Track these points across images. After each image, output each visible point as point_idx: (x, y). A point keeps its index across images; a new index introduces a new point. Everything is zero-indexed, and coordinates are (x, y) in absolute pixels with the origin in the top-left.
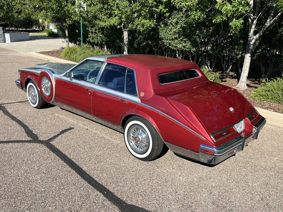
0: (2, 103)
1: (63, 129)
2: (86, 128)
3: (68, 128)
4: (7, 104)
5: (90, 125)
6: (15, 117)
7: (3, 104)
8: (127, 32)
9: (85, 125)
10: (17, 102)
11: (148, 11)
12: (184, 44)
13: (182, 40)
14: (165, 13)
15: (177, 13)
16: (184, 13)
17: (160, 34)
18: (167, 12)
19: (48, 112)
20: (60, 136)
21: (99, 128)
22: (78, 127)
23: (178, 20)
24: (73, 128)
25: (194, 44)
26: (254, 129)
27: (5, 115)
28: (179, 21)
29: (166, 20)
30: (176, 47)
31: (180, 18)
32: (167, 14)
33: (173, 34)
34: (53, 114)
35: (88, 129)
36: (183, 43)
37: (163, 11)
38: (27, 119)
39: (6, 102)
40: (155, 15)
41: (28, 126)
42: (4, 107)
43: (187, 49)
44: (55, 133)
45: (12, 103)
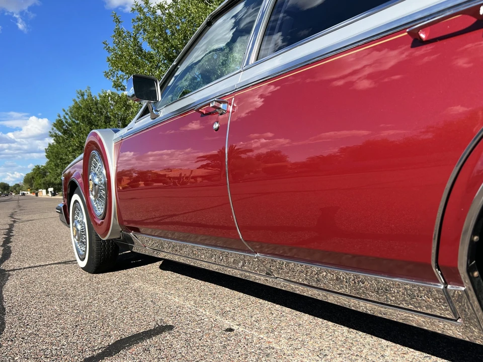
0: (15, 268)
1: (127, 335)
2: (227, 323)
3: (152, 326)
4: (25, 268)
5: (245, 312)
9: (224, 314)
10: (55, 264)
21: (283, 324)
22: (195, 320)
24: (170, 328)
34: (128, 284)
35: (231, 330)
38: (33, 303)
39: (27, 266)
42: (9, 276)
44: (83, 351)
45: (40, 266)
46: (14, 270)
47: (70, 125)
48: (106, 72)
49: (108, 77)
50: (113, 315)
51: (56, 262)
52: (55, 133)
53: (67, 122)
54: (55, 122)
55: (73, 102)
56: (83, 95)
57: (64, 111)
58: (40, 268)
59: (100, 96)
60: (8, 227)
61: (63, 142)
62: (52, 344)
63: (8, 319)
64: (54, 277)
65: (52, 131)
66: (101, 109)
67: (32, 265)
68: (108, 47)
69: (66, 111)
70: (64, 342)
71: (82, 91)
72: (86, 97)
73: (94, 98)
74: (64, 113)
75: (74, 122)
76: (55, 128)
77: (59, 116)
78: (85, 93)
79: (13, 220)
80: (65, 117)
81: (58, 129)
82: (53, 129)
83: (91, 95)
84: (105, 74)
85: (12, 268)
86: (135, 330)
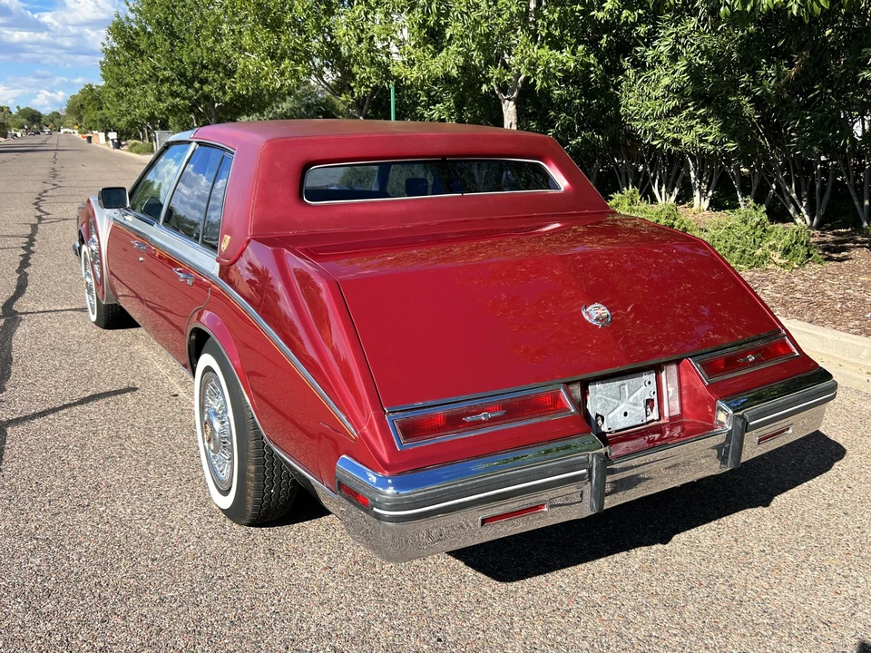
0: (29, 311)
1: (100, 392)
3: (123, 387)
4: (39, 312)
6: (11, 348)
8: (512, 103)
10: (72, 310)
11: (556, 15)
12: (699, 129)
13: (691, 116)
14: (634, 25)
15: (673, 18)
16: (706, 19)
17: (623, 103)
18: (641, 20)
19: (121, 340)
20: (66, 411)
23: (680, 44)
24: (135, 390)
25: (733, 125)
26: (721, 417)
28: (684, 47)
29: (638, 49)
30: (676, 142)
31: (685, 37)
32: (642, 29)
33: (663, 96)
34: (129, 346)
35: (177, 396)
36: (699, 126)
37: (627, 17)
40: (605, 36)
41: (12, 376)
42: (21, 321)
43: (710, 147)
44: (64, 400)
45: (55, 311)
46: (26, 313)
50: (99, 374)
51: (74, 307)
53: (131, 28)
58: (54, 314)
60: (29, 231)
62: (44, 392)
63: (14, 369)
64: (65, 328)
65: (106, 42)
67: (47, 308)
70: (53, 392)
74: (128, 8)
76: (111, 38)
79: (39, 214)
82: (108, 39)
85: (25, 310)
86: (108, 389)
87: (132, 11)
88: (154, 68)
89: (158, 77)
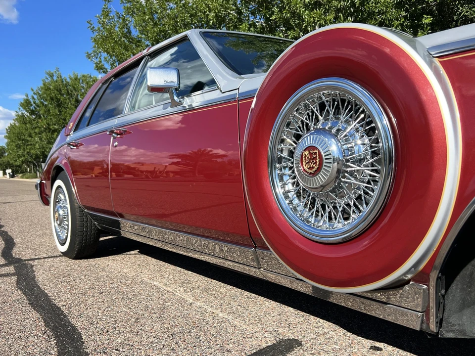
0: (33, 257)
3: (271, 339)
4: (44, 258)
6: (46, 295)
7: (33, 260)
19: (171, 277)
24: (298, 343)
27: (19, 288)
34: (190, 282)
38: (90, 302)
39: (45, 256)
41: (83, 332)
42: (32, 266)
47: (38, 106)
48: (88, 53)
49: (89, 58)
52: (22, 114)
53: (35, 103)
54: (23, 102)
55: (42, 82)
56: (52, 76)
57: (33, 90)
59: (71, 79)
61: (30, 123)
65: (18, 111)
66: (72, 91)
68: (92, 27)
69: (35, 91)
71: (52, 72)
72: (55, 78)
73: (64, 80)
74: (33, 92)
75: (42, 103)
76: (21, 108)
77: (27, 96)
78: (54, 74)
80: (33, 98)
81: (25, 109)
82: (20, 109)
83: (61, 77)
84: (87, 54)
86: (254, 344)
87: (35, 94)
88: (48, 124)
89: (51, 129)
